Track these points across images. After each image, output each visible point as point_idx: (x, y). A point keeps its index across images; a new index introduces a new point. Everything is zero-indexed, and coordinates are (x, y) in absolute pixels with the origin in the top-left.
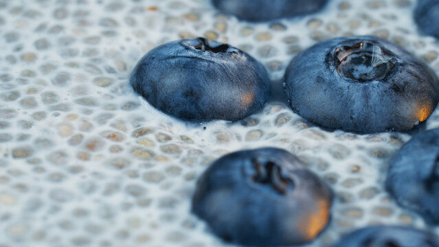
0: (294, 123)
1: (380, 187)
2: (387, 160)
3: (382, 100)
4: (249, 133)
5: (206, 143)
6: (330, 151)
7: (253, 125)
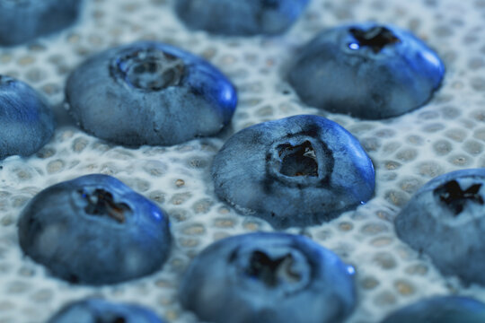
0: (94, 147)
1: (211, 198)
2: (206, 168)
3: (183, 106)
4: (49, 165)
5: (8, 183)
6: (145, 169)
7: (50, 156)
